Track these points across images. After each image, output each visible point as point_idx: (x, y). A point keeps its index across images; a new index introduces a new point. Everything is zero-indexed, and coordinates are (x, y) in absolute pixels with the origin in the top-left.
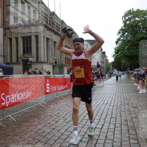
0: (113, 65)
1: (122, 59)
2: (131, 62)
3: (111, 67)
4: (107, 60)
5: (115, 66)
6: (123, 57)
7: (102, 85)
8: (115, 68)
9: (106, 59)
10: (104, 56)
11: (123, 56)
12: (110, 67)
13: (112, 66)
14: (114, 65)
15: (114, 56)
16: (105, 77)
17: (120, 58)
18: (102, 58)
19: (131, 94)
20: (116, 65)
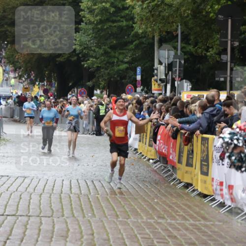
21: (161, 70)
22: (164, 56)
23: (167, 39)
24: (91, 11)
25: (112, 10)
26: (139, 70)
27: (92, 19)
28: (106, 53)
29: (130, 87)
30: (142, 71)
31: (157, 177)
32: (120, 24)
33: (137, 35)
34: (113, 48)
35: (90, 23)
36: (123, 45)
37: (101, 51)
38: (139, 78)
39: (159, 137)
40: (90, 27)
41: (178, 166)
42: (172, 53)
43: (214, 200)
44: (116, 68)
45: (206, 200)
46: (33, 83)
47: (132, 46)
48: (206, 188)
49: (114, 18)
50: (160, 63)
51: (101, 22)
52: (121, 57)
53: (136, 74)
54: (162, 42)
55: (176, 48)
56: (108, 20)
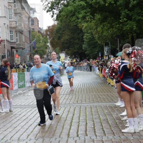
0: (53, 39)
1: (80, 16)
2: (113, 27)
3: (49, 44)
4: (34, 21)
5: (63, 43)
6: (83, 12)
7: (4, 110)
8: (61, 51)
9: (29, 17)
10: (23, 8)
11: (83, 8)
12: (47, 47)
13: (52, 43)
14: (59, 38)
15: (52, 8)
16: (21, 84)
17: (73, 14)
18: (16, 14)
19: (94, 137)
20: (66, 37)
21: (106, 53)
22: (106, 49)
23: (107, 44)
24: (86, 39)
25: (92, 38)
26: (100, 53)
27: (87, 41)
28: (91, 49)
29: (98, 58)
30: (101, 53)
31: (102, 82)
32: (94, 41)
33: (99, 44)
34: (93, 48)
35: (86, 42)
36: (95, 47)
37: (90, 49)
38: (100, 55)
39: (103, 71)
40: (86, 43)
41: (107, 78)
42: (108, 48)
43: (115, 87)
44: (94, 53)
45: (113, 87)
46: (73, 59)
47: (98, 47)
48: (113, 84)
49: (92, 40)
50: (106, 51)
51: (89, 41)
52: (95, 50)
53: (99, 54)
54: (105, 45)
55: (109, 47)
56: (91, 41)
